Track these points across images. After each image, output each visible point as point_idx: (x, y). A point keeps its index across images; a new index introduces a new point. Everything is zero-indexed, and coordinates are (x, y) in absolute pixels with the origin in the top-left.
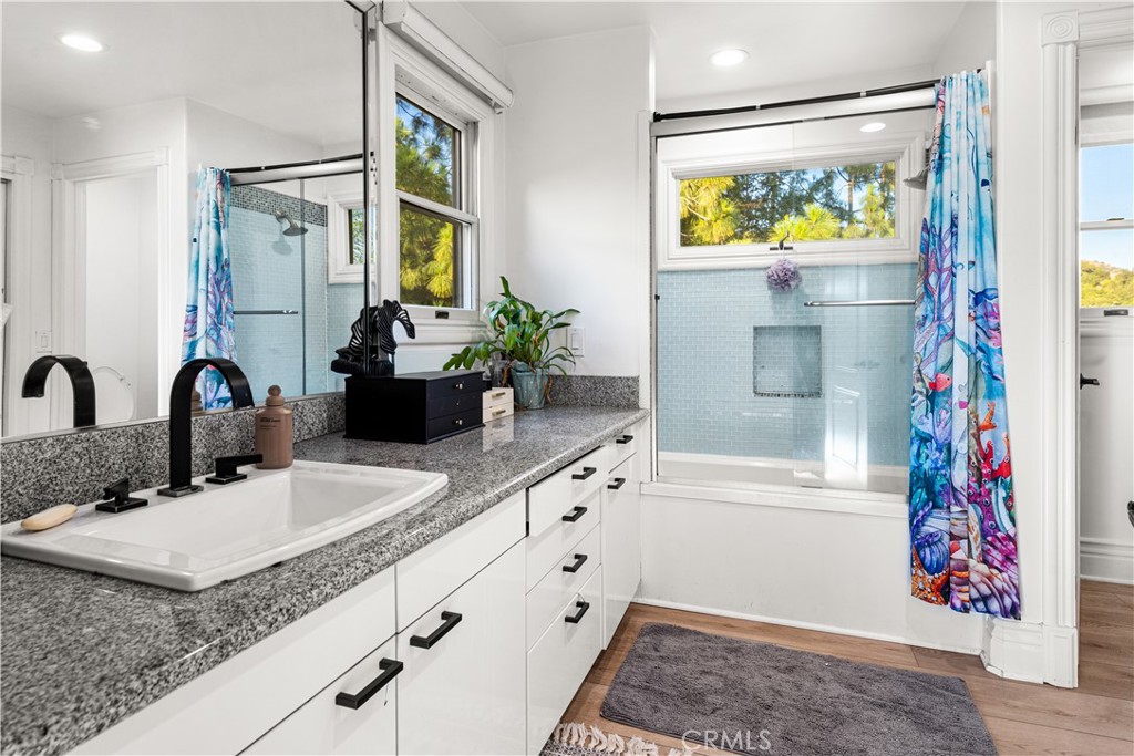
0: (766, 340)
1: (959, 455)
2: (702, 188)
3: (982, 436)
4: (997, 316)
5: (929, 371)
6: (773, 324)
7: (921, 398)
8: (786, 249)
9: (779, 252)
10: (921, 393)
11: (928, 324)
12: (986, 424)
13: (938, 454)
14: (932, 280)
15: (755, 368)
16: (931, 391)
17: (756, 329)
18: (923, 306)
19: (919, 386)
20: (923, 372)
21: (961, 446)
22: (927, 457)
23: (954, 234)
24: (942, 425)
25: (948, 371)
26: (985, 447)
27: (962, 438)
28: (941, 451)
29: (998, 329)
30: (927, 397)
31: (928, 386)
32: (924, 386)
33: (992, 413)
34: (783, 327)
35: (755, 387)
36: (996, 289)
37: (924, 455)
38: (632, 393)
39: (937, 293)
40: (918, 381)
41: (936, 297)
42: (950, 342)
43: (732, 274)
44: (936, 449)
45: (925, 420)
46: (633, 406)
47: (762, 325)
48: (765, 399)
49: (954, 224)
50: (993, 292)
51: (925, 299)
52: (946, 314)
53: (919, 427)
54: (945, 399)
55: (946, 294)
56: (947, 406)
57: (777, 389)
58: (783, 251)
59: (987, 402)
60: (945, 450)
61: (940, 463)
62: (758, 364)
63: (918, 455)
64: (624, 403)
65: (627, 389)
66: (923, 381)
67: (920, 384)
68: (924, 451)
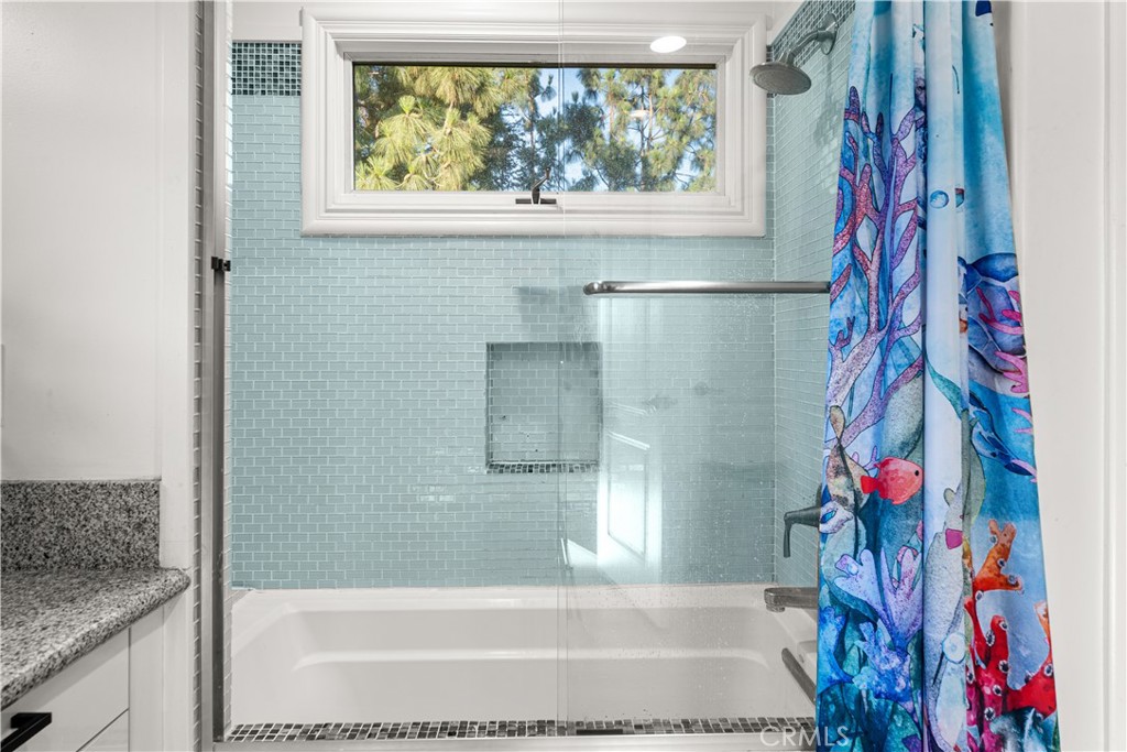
0: (510, 368)
1: (949, 667)
2: (443, 166)
3: (979, 604)
4: (1017, 320)
5: (861, 450)
6: (520, 340)
7: (843, 513)
8: (544, 202)
9: (533, 206)
10: (843, 501)
11: (856, 338)
12: (987, 574)
13: (895, 661)
14: (864, 236)
15: (489, 419)
16: (865, 497)
17: (491, 347)
18: (847, 296)
19: (838, 486)
20: (849, 451)
21: (952, 645)
22: (863, 661)
23: (924, 126)
24: (906, 588)
25: (916, 454)
26: (986, 630)
27: (954, 624)
28: (903, 653)
29: (1020, 351)
30: (857, 511)
31: (858, 485)
32: (851, 486)
33: (1004, 552)
34: (542, 344)
35: (489, 455)
36: (1015, 255)
37: (854, 654)
38: (139, 527)
39: (874, 267)
40: (837, 474)
41: (873, 275)
42: (919, 380)
43: (449, 244)
44: (892, 648)
45: (854, 568)
46: (139, 561)
47: (502, 340)
48: (507, 477)
49: (921, 104)
50: (1008, 262)
51: (852, 280)
52: (909, 315)
53: (840, 583)
54: (911, 522)
55: (905, 269)
56: (915, 541)
57: (529, 458)
58: (540, 207)
59: (990, 521)
60: (911, 651)
61: (902, 682)
62: (494, 414)
63: (840, 653)
64: (112, 557)
65: (122, 518)
66: (848, 473)
67: (842, 480)
68: (855, 645)
